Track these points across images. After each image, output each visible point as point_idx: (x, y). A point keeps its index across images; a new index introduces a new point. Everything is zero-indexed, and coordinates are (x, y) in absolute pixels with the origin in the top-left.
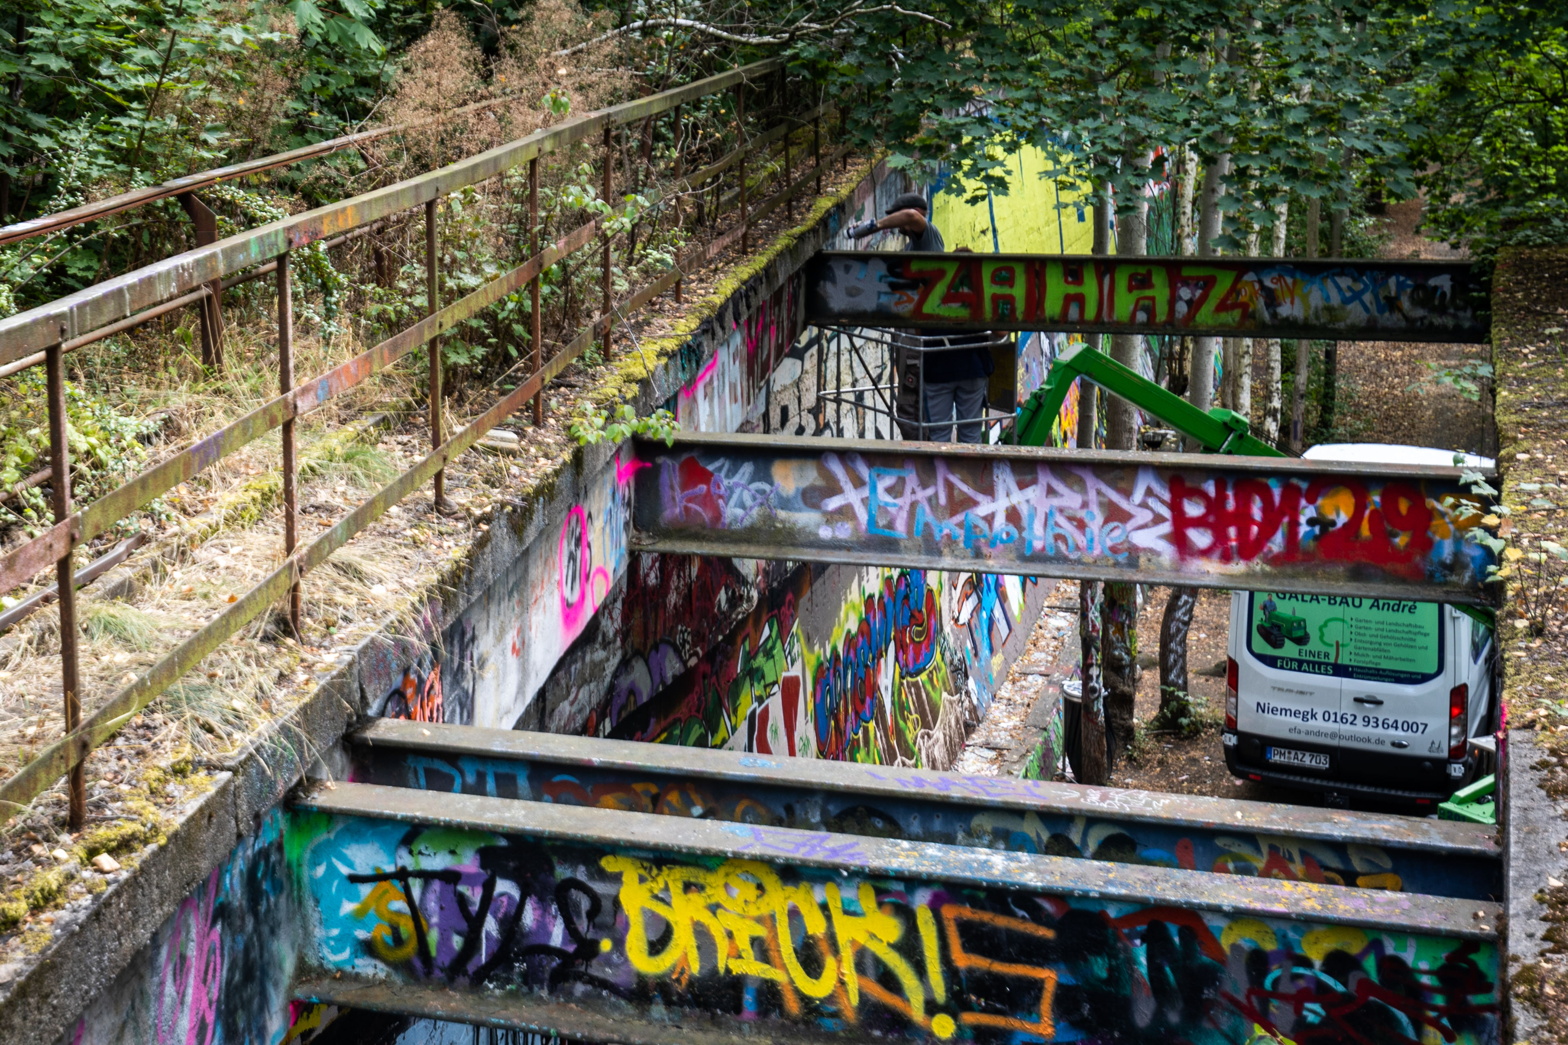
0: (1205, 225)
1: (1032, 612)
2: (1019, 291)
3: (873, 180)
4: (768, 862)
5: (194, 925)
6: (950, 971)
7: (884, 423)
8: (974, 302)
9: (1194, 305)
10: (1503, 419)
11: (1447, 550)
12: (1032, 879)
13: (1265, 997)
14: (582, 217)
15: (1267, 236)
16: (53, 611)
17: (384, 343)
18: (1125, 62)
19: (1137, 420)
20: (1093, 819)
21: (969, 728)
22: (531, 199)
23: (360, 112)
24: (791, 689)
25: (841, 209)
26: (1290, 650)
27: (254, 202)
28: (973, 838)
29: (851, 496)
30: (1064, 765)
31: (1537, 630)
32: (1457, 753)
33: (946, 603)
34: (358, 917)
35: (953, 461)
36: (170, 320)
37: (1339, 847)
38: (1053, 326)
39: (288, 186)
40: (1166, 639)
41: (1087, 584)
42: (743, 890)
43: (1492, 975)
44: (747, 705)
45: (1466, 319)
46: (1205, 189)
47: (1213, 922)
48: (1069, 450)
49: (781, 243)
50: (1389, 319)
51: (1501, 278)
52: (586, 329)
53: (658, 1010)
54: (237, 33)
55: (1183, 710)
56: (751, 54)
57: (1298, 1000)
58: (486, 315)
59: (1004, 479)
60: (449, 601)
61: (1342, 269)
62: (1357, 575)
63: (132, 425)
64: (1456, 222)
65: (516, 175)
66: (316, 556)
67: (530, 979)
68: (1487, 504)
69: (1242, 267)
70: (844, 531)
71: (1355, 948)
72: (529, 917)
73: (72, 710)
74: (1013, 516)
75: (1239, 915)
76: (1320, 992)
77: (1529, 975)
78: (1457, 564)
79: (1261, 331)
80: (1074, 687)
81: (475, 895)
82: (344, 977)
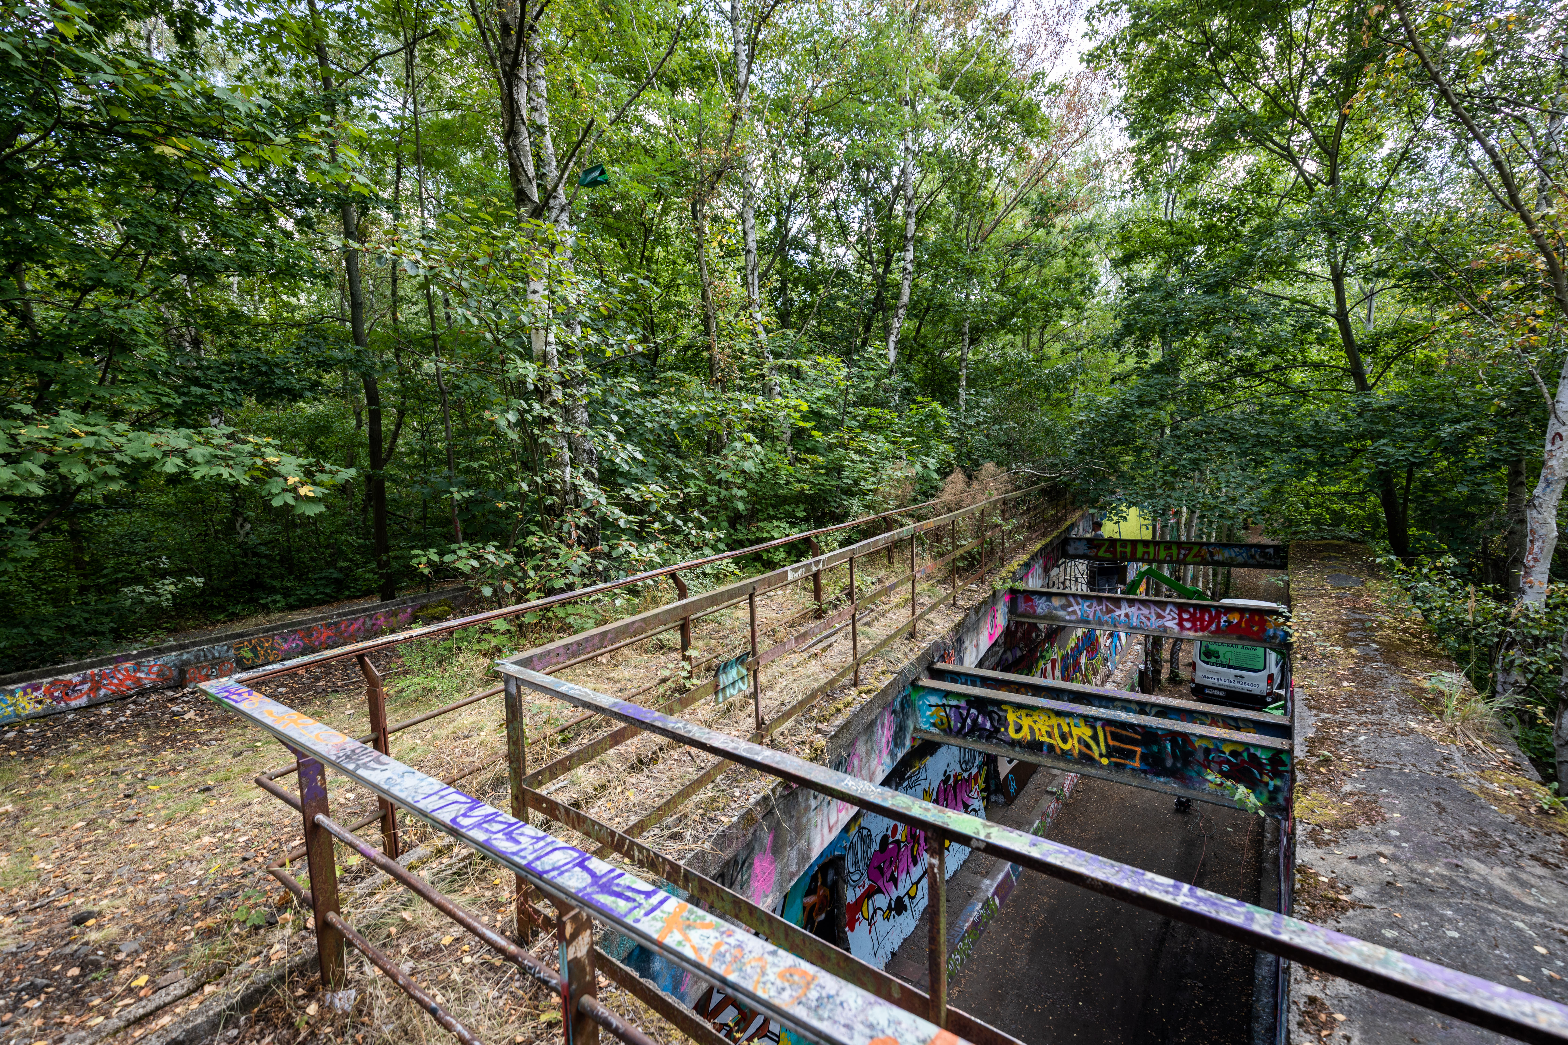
0: (1189, 532)
1: (1129, 644)
2: (1128, 550)
3: (1083, 517)
4: (1052, 710)
5: (887, 714)
6: (1107, 745)
7: (1084, 587)
8: (1114, 553)
9: (1186, 556)
10: (1291, 593)
11: (1271, 632)
12: (1134, 721)
13: (1209, 762)
14: (996, 526)
15: (1209, 535)
16: (850, 628)
17: (939, 560)
18: (1165, 483)
19: (1164, 588)
20: (1154, 705)
21: (1108, 677)
22: (982, 520)
23: (933, 496)
24: (1054, 662)
25: (1073, 525)
26: (1213, 660)
27: (903, 520)
28: (1115, 708)
29: (1076, 608)
30: (1138, 688)
31: (1304, 658)
32: (1269, 694)
33: (1102, 640)
34: (931, 716)
35: (1108, 599)
36: (878, 552)
37: (1235, 719)
38: (1137, 560)
39: (912, 516)
40: (1172, 654)
41: (1147, 637)
42: (1044, 718)
43: (1287, 761)
44: (1041, 665)
45: (1278, 562)
46: (1189, 522)
47: (1192, 738)
48: (1143, 597)
49: (1054, 534)
50: (1251, 561)
51: (1291, 550)
52: (997, 557)
53: (1018, 749)
54: (899, 474)
55: (1177, 675)
56: (1047, 480)
57: (1220, 764)
58: (969, 553)
59: (1124, 605)
60: (957, 631)
61: (1236, 546)
62: (1240, 638)
63: (870, 580)
64: (1274, 532)
65: (977, 514)
66: (921, 617)
67: (980, 737)
68: (1288, 619)
69: (1203, 544)
70: (1073, 618)
71: (1240, 749)
72: (980, 720)
73: (855, 655)
74: (1127, 615)
75: (1201, 737)
76: (1228, 762)
77: (1301, 762)
78: (1275, 636)
79: (1206, 563)
80: (1142, 667)
81: (965, 713)
82: (927, 732)
